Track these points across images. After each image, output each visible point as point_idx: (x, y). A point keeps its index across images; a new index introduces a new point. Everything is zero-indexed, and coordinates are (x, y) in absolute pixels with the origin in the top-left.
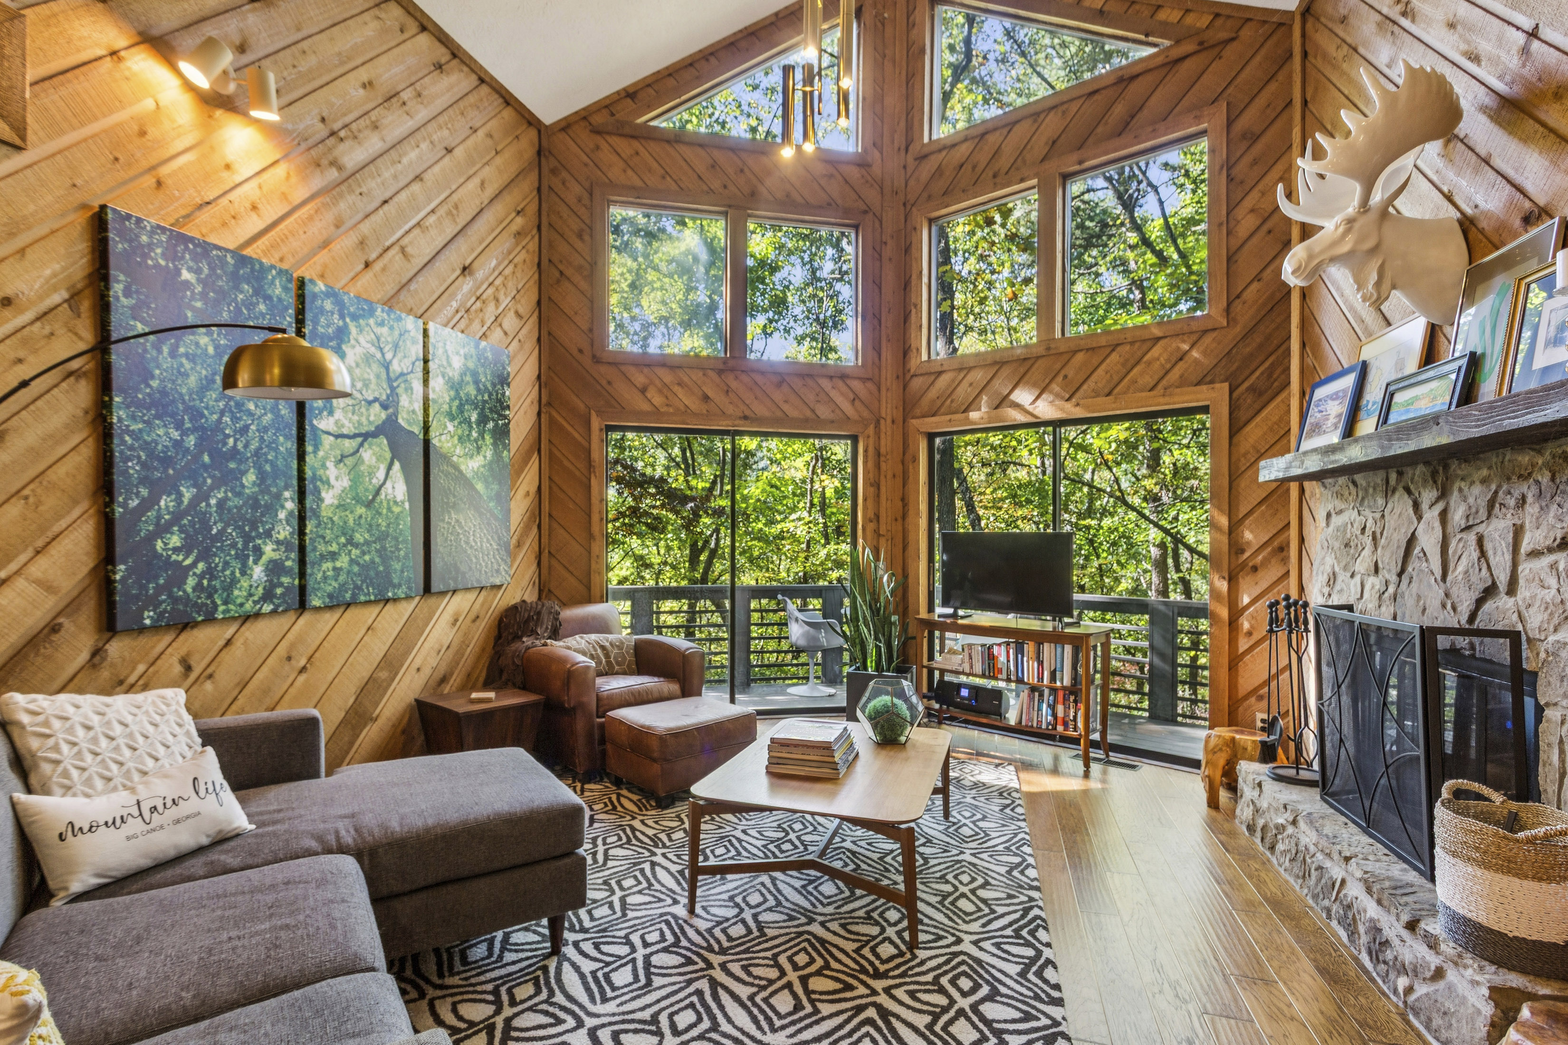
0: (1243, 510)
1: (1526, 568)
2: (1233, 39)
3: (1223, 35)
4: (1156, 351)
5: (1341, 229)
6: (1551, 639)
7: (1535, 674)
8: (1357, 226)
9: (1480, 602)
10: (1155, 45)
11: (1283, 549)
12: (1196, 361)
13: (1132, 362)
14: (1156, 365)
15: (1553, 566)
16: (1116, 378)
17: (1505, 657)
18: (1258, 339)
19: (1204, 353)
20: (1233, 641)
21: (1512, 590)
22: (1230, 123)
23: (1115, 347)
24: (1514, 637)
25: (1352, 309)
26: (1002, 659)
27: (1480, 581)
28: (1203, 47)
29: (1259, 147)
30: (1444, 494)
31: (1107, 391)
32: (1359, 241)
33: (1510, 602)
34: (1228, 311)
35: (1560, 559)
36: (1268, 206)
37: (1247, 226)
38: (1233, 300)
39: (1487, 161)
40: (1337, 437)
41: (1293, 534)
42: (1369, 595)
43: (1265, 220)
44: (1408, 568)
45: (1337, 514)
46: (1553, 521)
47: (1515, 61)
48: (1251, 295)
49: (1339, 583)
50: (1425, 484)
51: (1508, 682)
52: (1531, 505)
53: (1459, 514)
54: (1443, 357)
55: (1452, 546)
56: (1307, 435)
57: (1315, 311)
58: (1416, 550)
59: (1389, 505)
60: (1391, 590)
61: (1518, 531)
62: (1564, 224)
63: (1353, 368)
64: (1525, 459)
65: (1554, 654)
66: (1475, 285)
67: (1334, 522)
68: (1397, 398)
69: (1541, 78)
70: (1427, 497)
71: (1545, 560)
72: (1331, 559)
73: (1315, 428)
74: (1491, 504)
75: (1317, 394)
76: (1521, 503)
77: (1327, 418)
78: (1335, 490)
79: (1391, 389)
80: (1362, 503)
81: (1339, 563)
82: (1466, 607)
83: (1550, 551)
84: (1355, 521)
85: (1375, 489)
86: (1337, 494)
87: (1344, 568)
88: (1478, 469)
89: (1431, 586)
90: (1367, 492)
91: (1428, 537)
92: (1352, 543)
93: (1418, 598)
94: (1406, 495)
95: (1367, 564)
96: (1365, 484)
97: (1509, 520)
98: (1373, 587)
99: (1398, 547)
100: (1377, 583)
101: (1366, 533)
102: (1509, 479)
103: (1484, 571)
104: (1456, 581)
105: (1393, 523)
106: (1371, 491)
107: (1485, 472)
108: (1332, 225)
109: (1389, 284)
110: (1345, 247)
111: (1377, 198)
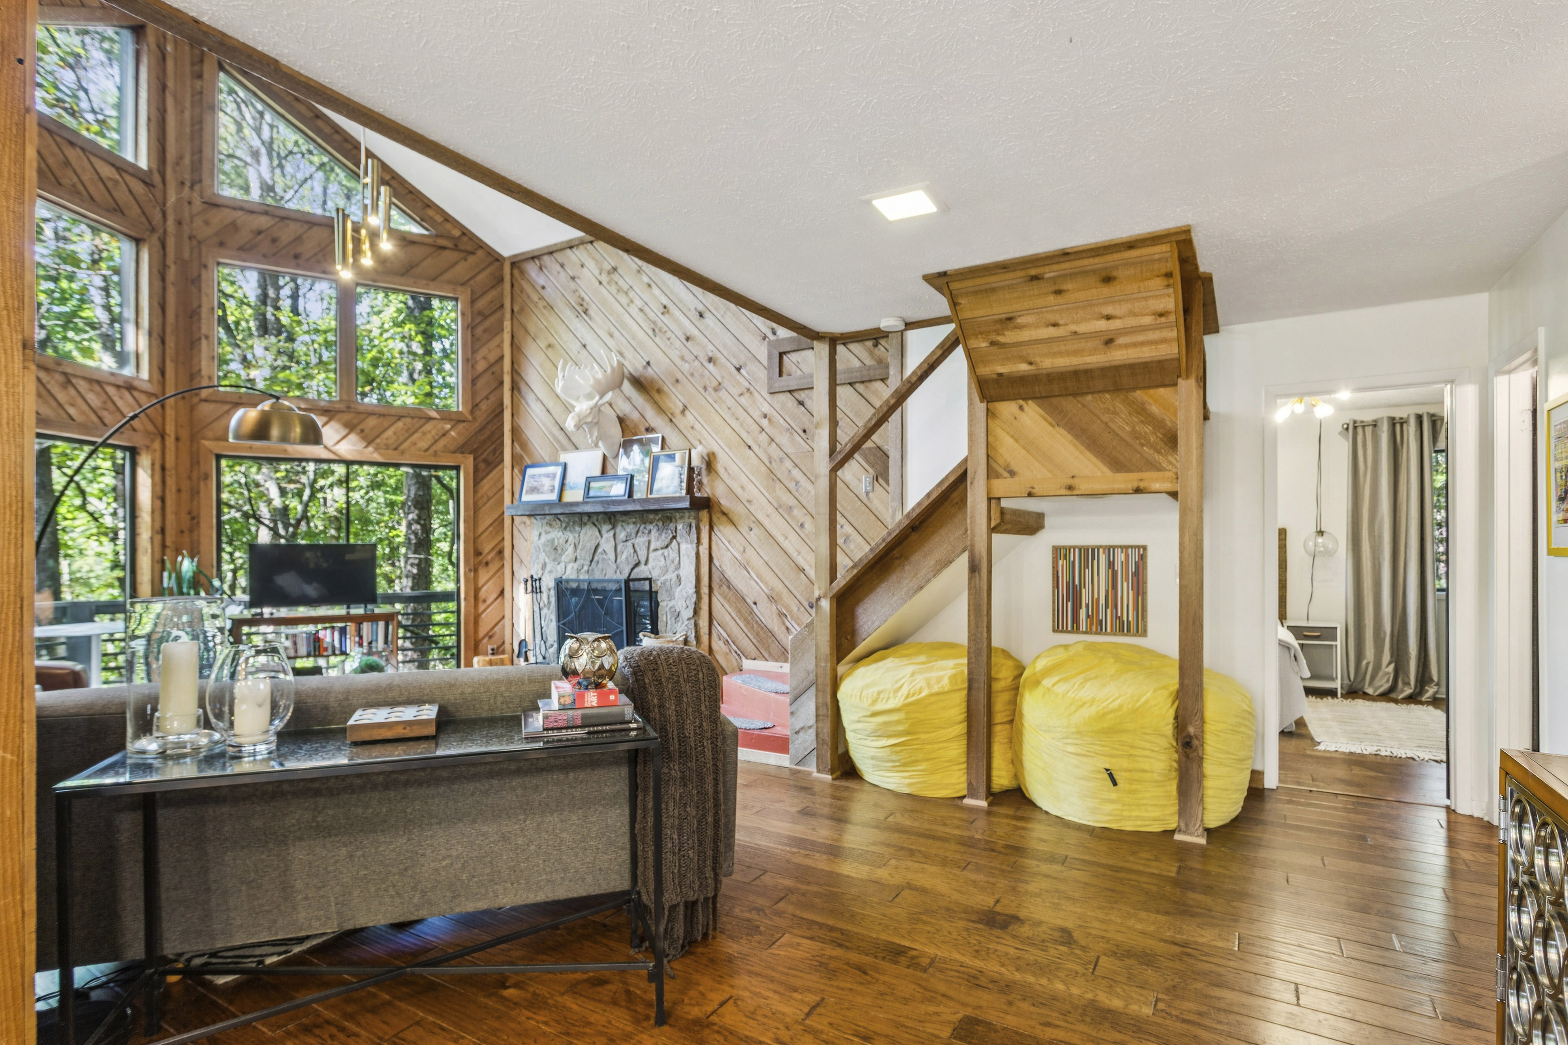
0: (481, 530)
1: (652, 555)
2: (473, 253)
3: (469, 248)
4: (428, 427)
5: (589, 411)
6: (662, 579)
7: (656, 592)
8: (593, 410)
9: (633, 569)
10: (427, 229)
11: (501, 552)
12: (453, 438)
13: (412, 430)
14: (429, 436)
15: (663, 554)
16: (402, 438)
17: (647, 588)
18: (487, 433)
19: (458, 434)
20: (476, 606)
21: (646, 563)
22: (473, 301)
23: (400, 417)
24: (650, 580)
25: (551, 433)
26: (328, 639)
27: (633, 560)
28: (456, 248)
29: (487, 323)
30: (614, 528)
31: (394, 446)
32: (593, 418)
33: (646, 567)
34: (472, 412)
35: (666, 551)
36: (492, 357)
37: (481, 366)
38: (475, 407)
39: (629, 399)
40: (554, 497)
41: (507, 544)
42: (570, 573)
43: (491, 366)
44: (596, 558)
45: (547, 533)
46: (665, 537)
47: (641, 369)
48: (484, 406)
49: (549, 568)
50: (605, 523)
51: (647, 596)
52: (654, 533)
53: (622, 535)
54: (610, 471)
55: (619, 548)
56: (527, 492)
57: (522, 426)
58: (600, 550)
59: (584, 531)
60: (586, 568)
61: (649, 542)
62: (663, 438)
63: (556, 464)
64: (651, 516)
65: (664, 583)
66: (627, 445)
67: (544, 538)
68: (593, 485)
69: (652, 382)
70: (605, 528)
71: (660, 552)
72: (543, 556)
73: (534, 490)
74: (637, 532)
75: (530, 471)
76: (650, 532)
77: (543, 486)
78: (545, 521)
79: (589, 480)
80: (565, 529)
81: (548, 557)
82: (626, 571)
83: (662, 549)
84: (560, 537)
85: (574, 523)
86: (548, 524)
87: (553, 560)
88: (630, 518)
89: (609, 565)
90: (568, 524)
91: (607, 545)
92: (558, 548)
93: (602, 570)
94: (594, 527)
95: (570, 557)
96: (567, 520)
97: (646, 538)
98: (573, 568)
99: (590, 549)
100: (576, 565)
101: (569, 543)
102: (645, 523)
103: (636, 557)
104: (622, 562)
105: (586, 538)
106: (571, 523)
107: (633, 519)
108: (583, 406)
109: (599, 438)
110: (589, 419)
111: (601, 402)
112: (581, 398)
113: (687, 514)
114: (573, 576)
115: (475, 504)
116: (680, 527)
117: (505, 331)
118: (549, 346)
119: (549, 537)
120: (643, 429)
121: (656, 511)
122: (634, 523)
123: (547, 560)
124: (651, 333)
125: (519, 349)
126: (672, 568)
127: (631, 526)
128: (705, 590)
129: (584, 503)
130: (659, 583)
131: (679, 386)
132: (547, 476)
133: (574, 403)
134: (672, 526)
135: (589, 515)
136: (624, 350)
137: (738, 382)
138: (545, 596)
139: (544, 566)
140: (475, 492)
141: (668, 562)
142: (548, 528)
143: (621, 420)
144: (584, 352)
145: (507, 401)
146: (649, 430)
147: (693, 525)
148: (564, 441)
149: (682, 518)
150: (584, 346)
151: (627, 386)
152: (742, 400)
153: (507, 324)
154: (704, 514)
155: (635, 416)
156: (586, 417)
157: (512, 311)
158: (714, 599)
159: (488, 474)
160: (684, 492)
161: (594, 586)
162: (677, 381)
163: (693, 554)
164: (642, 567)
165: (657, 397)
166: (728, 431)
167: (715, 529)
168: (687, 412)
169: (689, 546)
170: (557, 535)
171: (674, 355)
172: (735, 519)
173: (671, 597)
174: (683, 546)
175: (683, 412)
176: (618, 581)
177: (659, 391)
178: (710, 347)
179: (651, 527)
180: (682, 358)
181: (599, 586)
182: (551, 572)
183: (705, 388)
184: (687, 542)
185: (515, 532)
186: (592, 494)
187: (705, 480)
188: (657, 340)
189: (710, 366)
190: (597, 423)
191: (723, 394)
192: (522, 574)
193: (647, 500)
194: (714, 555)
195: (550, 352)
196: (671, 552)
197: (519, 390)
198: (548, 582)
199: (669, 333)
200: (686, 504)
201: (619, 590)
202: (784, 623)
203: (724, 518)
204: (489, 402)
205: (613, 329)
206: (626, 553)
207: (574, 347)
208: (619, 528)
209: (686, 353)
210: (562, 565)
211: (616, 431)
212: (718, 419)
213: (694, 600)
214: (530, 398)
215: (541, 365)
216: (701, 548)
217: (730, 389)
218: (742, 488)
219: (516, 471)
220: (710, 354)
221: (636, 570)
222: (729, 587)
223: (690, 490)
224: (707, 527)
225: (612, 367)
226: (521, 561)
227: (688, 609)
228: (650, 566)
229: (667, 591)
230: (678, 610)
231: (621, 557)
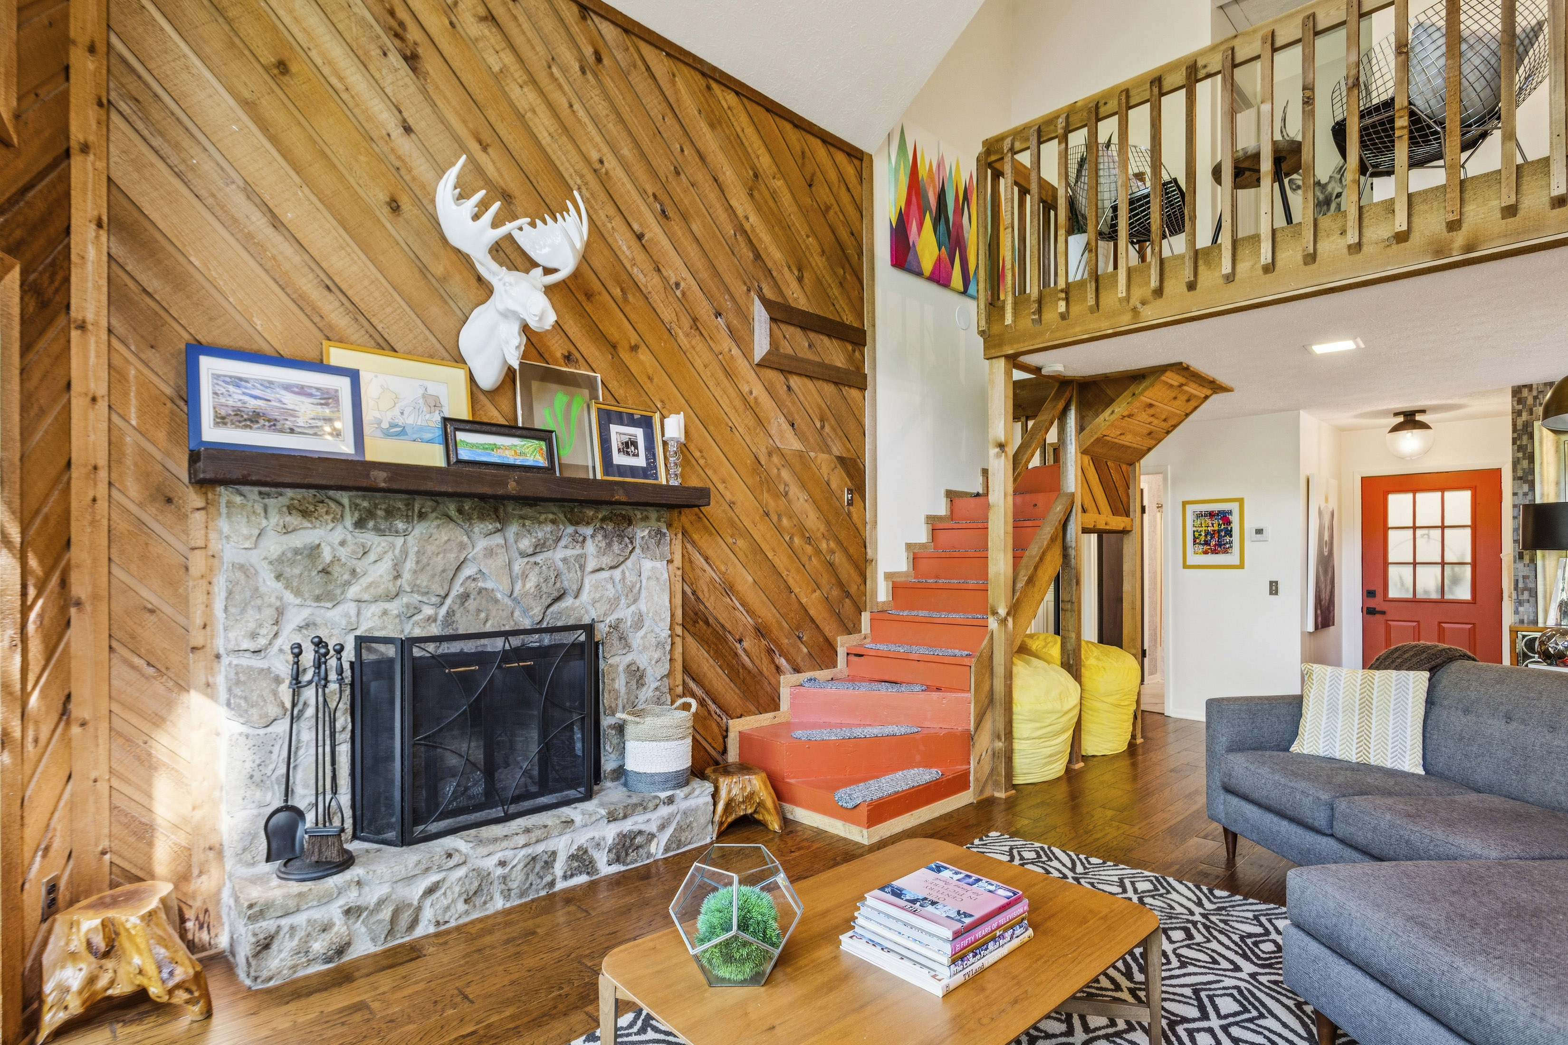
1: (589, 581)
6: (610, 619)
27: (552, 591)
35: (617, 573)
44: (457, 589)
45: (287, 530)
46: (615, 550)
50: (482, 518)
53: (526, 544)
55: (517, 568)
56: (217, 419)
59: (418, 529)
60: (428, 612)
61: (584, 557)
63: (321, 366)
64: (585, 513)
65: (615, 627)
67: (275, 544)
68: (460, 436)
71: (605, 574)
72: (276, 589)
73: (246, 418)
74: (559, 539)
76: (584, 539)
78: (278, 503)
80: (360, 524)
81: (297, 593)
82: (537, 611)
83: (611, 568)
84: (343, 543)
85: (390, 513)
86: (290, 509)
87: (318, 599)
88: (540, 513)
89: (497, 601)
90: (370, 514)
91: (490, 562)
92: (336, 570)
93: (479, 611)
94: (452, 525)
95: (381, 590)
96: (365, 504)
97: (578, 551)
98: (385, 613)
99: (443, 571)
100: (394, 607)
101: (372, 557)
102: (577, 523)
103: (558, 585)
104: (526, 594)
105: (430, 549)
106: (380, 513)
107: (551, 516)
113: (654, 514)
116: (638, 534)
119: (295, 540)
121: (599, 503)
122: (553, 522)
126: (629, 598)
127: (548, 528)
128: (678, 630)
130: (604, 627)
134: (625, 530)
141: (623, 591)
142: (294, 520)
149: (646, 519)
164: (568, 602)
167: (689, 540)
169: (657, 564)
170: (330, 538)
172: (715, 526)
174: (647, 565)
179: (588, 531)
184: (653, 557)
194: (689, 577)
196: (627, 575)
202: (773, 662)
203: (698, 525)
206: (533, 578)
208: (513, 529)
210: (351, 608)
213: (668, 648)
216: (670, 567)
221: (555, 608)
222: (708, 623)
227: (660, 664)
228: (585, 596)
229: (621, 639)
230: (642, 667)
231: (524, 586)
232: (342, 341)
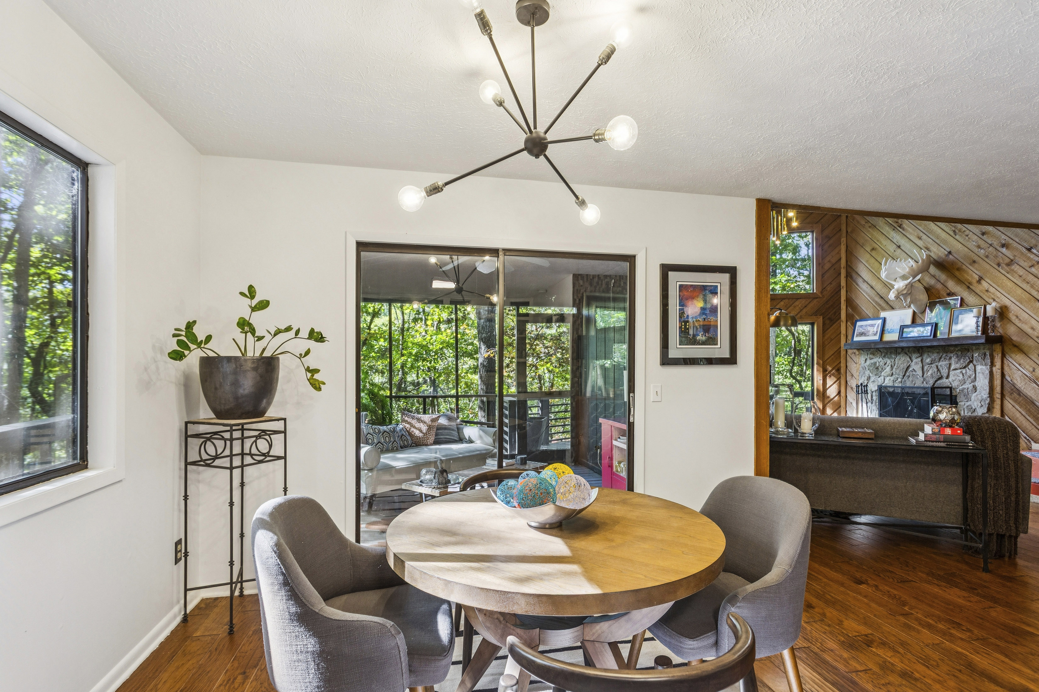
0: (826, 357)
1: (952, 373)
5: (904, 287)
6: (961, 387)
7: (956, 396)
8: (908, 286)
9: (936, 381)
12: (811, 307)
15: (961, 372)
17: (949, 393)
18: (830, 303)
19: (814, 305)
20: (824, 400)
21: (948, 377)
22: (822, 231)
24: (951, 388)
25: (874, 300)
27: (937, 376)
29: (831, 241)
30: (921, 356)
32: (908, 291)
33: (947, 380)
34: (822, 293)
35: (964, 371)
36: (834, 261)
37: (827, 266)
38: (824, 289)
39: (934, 276)
40: (877, 338)
41: (843, 365)
42: (888, 382)
43: (833, 265)
44: (907, 374)
45: (871, 359)
46: (962, 362)
47: (944, 257)
48: (828, 289)
49: (872, 379)
50: (914, 353)
51: (949, 398)
52: (953, 360)
53: (928, 360)
54: (918, 321)
55: (925, 368)
56: (857, 336)
57: (854, 297)
58: (911, 369)
59: (898, 357)
60: (899, 380)
61: (950, 365)
62: (962, 299)
63: (878, 318)
64: (952, 349)
65: (962, 390)
66: (932, 306)
67: (868, 362)
68: (905, 330)
69: (953, 264)
70: (914, 356)
71: (959, 371)
72: (867, 373)
73: (862, 334)
74: (940, 358)
75: (859, 324)
76: (950, 358)
77: (869, 331)
78: (869, 352)
79: (902, 328)
80: (884, 357)
81: (872, 373)
82: (931, 382)
83: (960, 369)
84: (881, 361)
85: (891, 353)
86: (871, 354)
87: (876, 375)
88: (934, 350)
89: (918, 378)
90: (887, 353)
91: (916, 366)
92: (879, 368)
93: (912, 381)
94: (906, 355)
95: (888, 373)
96: (885, 351)
97: (947, 362)
98: (890, 380)
99: (903, 369)
100: (892, 378)
101: (887, 365)
102: (947, 353)
103: (939, 374)
104: (928, 377)
105: (900, 362)
106: (889, 353)
107: (937, 351)
108: (900, 285)
109: (911, 302)
110: (905, 292)
111: (914, 280)
112: (898, 279)
113: (982, 347)
114: (891, 384)
115: (823, 343)
116: (976, 355)
117: (842, 244)
118: (873, 249)
119: (872, 361)
120: (945, 294)
121: (956, 346)
122: (937, 353)
123: (871, 375)
124: (952, 233)
125: (851, 253)
126: (970, 380)
127: (935, 355)
128: (998, 396)
129: (899, 341)
130: (958, 390)
131: (976, 265)
132: (872, 326)
133: (893, 283)
134: (969, 354)
135: (903, 348)
136: (929, 246)
137: (1029, 258)
138: (869, 395)
139: (869, 378)
140: (823, 336)
141: (966, 377)
142: (871, 356)
143: (928, 290)
144: (899, 250)
145: (843, 283)
146: (950, 294)
147: (988, 353)
148: (884, 305)
149: (978, 349)
150: (899, 247)
151: (932, 269)
152: (1033, 270)
153: (843, 240)
154: (998, 347)
155: (939, 286)
156: (902, 291)
157: (847, 231)
158: (1006, 402)
159: (831, 326)
160: (980, 333)
161: (906, 390)
162: (974, 262)
163: (987, 372)
164: (944, 380)
165: (957, 273)
166: (1019, 291)
167: (1007, 356)
168: (983, 282)
169: (984, 367)
170: (878, 360)
171: (972, 245)
172: (1025, 349)
173: (969, 399)
174: (979, 368)
175: (979, 282)
176: (924, 388)
177: (959, 269)
178: (1004, 237)
179: (951, 355)
180: (979, 247)
181: (910, 391)
182: (874, 381)
183: (999, 265)
184: (982, 364)
185: (848, 358)
186: (904, 335)
187: (998, 324)
188: (957, 237)
189: (1004, 250)
190: (910, 294)
191: (1015, 267)
192: (853, 383)
193: (948, 339)
194: (1006, 373)
195: (873, 253)
196: (969, 371)
197: (851, 277)
198: (872, 387)
199: (968, 232)
200: (983, 341)
201: (926, 394)
203: (1015, 349)
204: (832, 286)
205: (921, 234)
206: (931, 372)
207: (891, 248)
208: (925, 356)
209: (981, 243)
210: (882, 378)
211: (923, 297)
212: (1010, 284)
213: (987, 402)
214: (860, 281)
215: (867, 261)
216: (994, 369)
217: (1022, 263)
218: (1033, 328)
219: (849, 323)
220: (1003, 242)
221: (939, 382)
222: (1019, 395)
223: (984, 331)
224: (1000, 355)
225: (922, 259)
226: (852, 375)
227: (982, 408)
228: (950, 379)
229: (964, 396)
230: (974, 408)
231: (927, 374)
232: (884, 310)
